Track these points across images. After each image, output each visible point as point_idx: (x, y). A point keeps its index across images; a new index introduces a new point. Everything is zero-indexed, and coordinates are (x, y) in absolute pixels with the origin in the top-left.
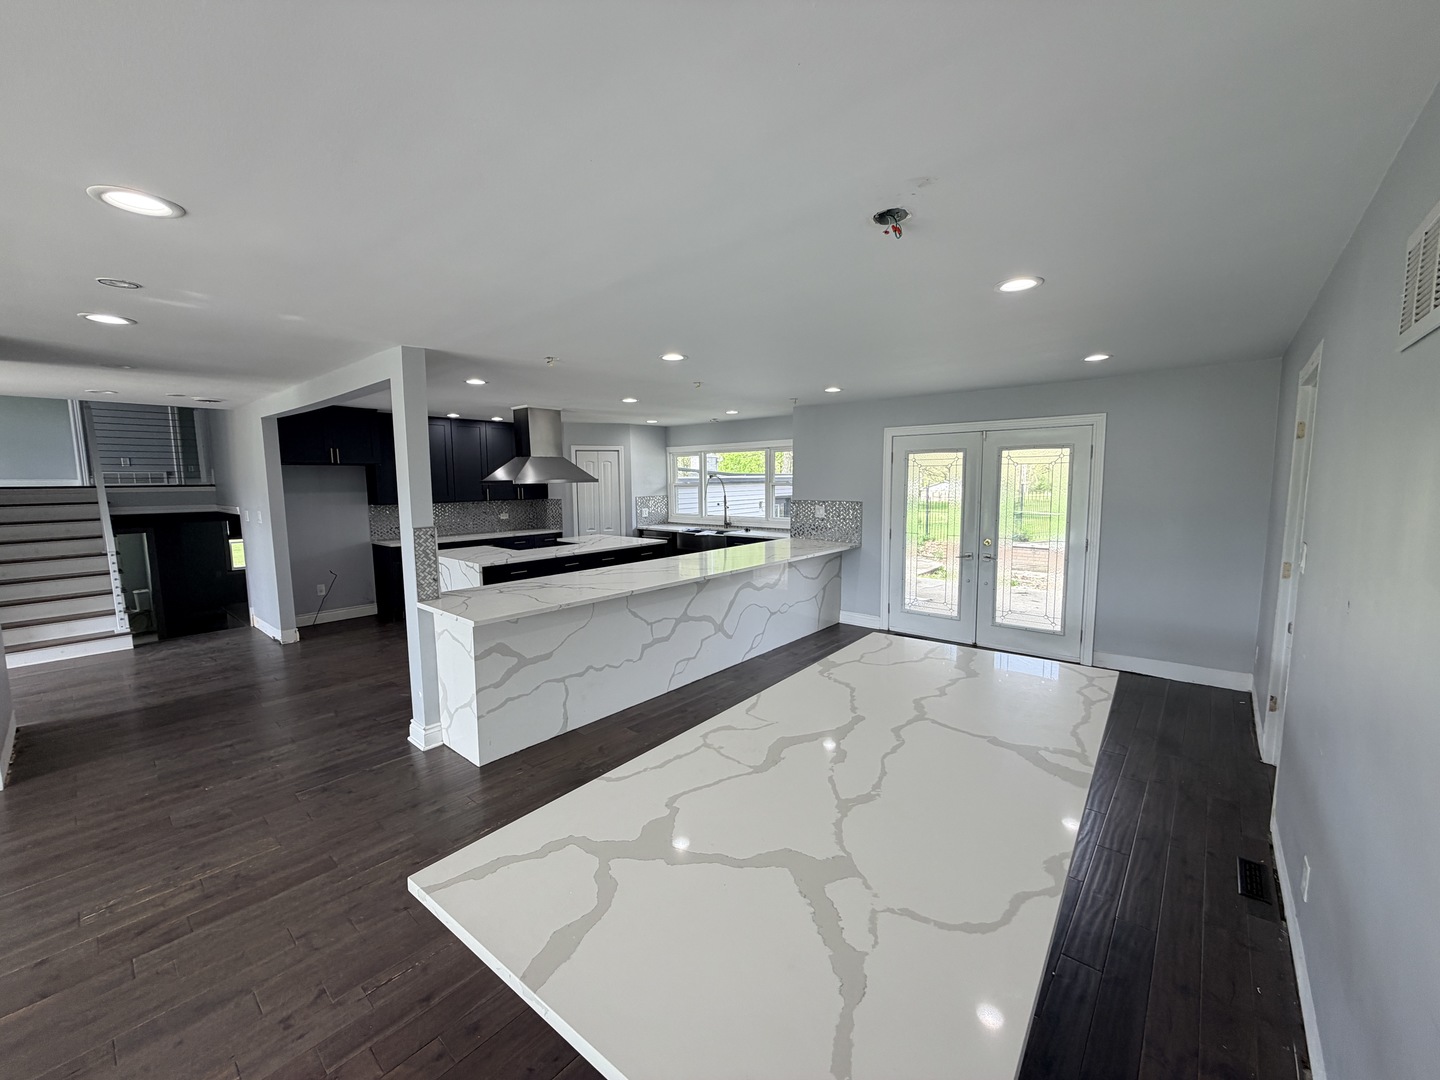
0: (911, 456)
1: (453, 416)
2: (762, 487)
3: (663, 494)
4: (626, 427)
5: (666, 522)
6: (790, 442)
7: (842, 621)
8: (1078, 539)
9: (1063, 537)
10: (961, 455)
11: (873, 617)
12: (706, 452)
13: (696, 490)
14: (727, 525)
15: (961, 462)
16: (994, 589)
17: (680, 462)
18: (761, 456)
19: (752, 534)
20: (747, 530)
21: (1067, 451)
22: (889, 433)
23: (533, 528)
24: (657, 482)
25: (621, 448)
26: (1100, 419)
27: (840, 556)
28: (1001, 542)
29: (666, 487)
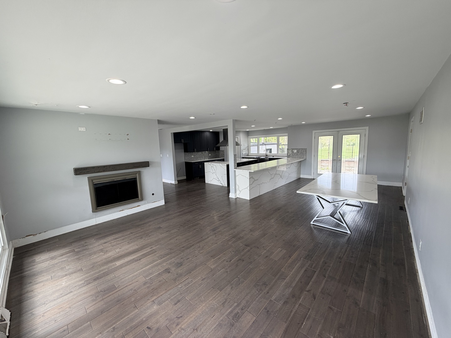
0: (319, 137)
1: (211, 131)
2: (276, 145)
3: (247, 148)
4: (240, 131)
5: (248, 156)
6: (287, 134)
7: (301, 177)
8: (362, 156)
9: (358, 155)
10: (332, 137)
11: (310, 176)
12: (259, 137)
13: (257, 147)
14: (266, 155)
15: (333, 138)
16: (341, 167)
17: (252, 140)
18: (276, 138)
19: (274, 157)
20: (273, 156)
21: (359, 135)
22: (314, 132)
23: (216, 158)
24: (246, 145)
25: (238, 137)
26: (367, 128)
27: (301, 161)
28: (342, 157)
29: (248, 147)
